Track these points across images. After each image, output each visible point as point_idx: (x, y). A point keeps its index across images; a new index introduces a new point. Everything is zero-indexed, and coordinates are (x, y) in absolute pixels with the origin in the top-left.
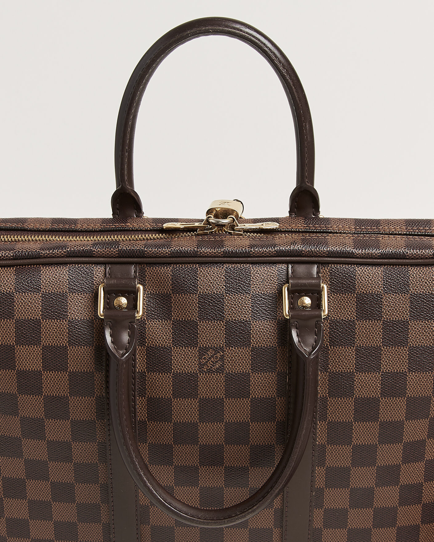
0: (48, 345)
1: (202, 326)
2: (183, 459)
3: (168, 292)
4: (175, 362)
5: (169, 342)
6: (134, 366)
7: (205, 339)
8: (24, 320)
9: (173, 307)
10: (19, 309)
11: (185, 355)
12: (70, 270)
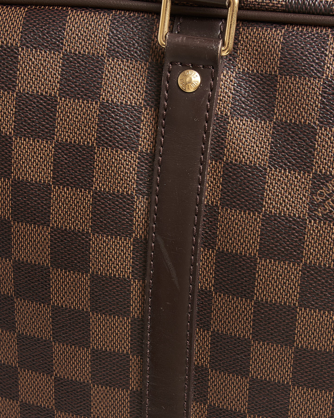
0: (64, 141)
1: (324, 135)
2: (266, 369)
3: (272, 72)
4: (270, 194)
5: (264, 158)
6: (200, 194)
7: (325, 159)
8: (31, 95)
9: (278, 99)
10: (24, 75)
11: (288, 185)
12: (115, 19)
